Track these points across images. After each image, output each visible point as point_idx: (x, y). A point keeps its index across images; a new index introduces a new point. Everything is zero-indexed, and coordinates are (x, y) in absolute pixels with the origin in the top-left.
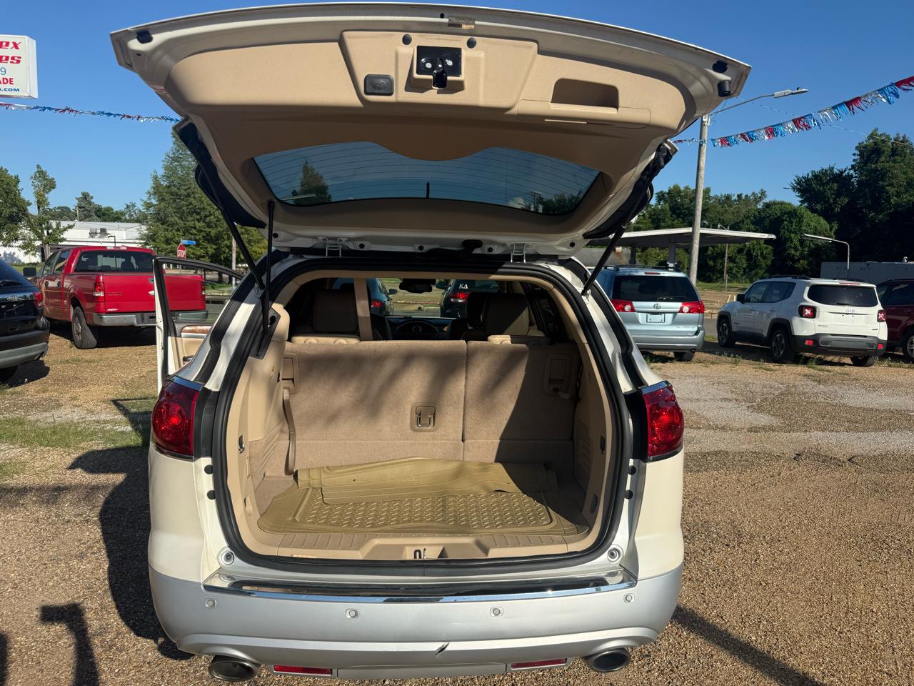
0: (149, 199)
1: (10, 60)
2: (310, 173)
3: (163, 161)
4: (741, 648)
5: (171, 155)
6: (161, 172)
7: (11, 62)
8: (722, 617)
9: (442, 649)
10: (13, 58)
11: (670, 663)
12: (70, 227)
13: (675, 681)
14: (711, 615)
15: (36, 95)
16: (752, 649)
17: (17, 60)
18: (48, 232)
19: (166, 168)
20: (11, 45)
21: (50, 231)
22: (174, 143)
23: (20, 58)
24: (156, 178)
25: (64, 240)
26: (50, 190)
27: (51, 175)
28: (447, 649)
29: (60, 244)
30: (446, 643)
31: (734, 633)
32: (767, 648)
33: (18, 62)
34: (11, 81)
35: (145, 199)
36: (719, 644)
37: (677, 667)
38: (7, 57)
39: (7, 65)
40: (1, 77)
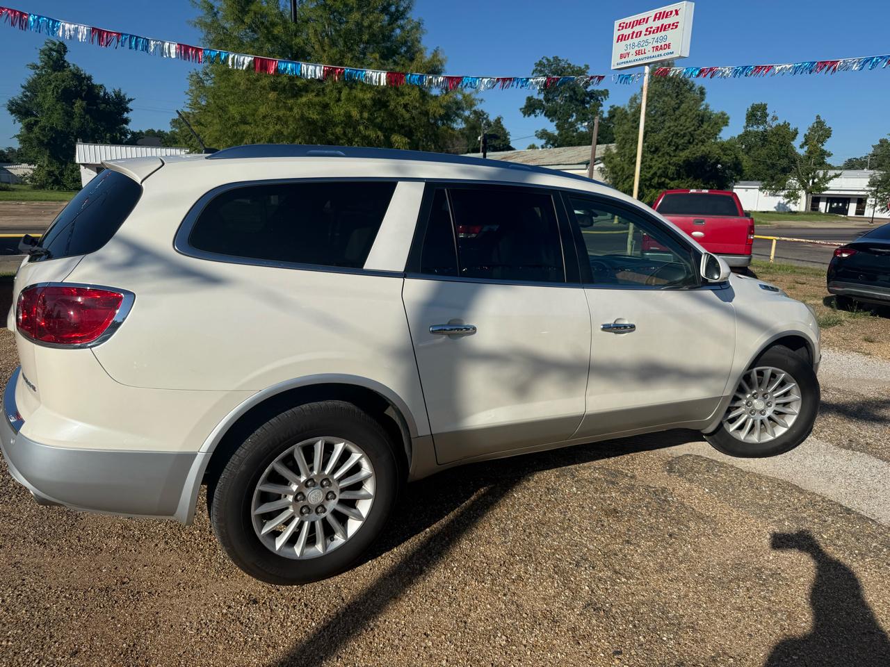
1: (671, 27)
7: (672, 29)
10: (673, 24)
12: (837, 176)
17: (675, 25)
18: (813, 182)
20: (674, 13)
21: (816, 180)
23: (678, 23)
25: (827, 189)
29: (823, 193)
33: (677, 26)
34: (669, 46)
38: (670, 25)
39: (669, 33)
40: (663, 44)
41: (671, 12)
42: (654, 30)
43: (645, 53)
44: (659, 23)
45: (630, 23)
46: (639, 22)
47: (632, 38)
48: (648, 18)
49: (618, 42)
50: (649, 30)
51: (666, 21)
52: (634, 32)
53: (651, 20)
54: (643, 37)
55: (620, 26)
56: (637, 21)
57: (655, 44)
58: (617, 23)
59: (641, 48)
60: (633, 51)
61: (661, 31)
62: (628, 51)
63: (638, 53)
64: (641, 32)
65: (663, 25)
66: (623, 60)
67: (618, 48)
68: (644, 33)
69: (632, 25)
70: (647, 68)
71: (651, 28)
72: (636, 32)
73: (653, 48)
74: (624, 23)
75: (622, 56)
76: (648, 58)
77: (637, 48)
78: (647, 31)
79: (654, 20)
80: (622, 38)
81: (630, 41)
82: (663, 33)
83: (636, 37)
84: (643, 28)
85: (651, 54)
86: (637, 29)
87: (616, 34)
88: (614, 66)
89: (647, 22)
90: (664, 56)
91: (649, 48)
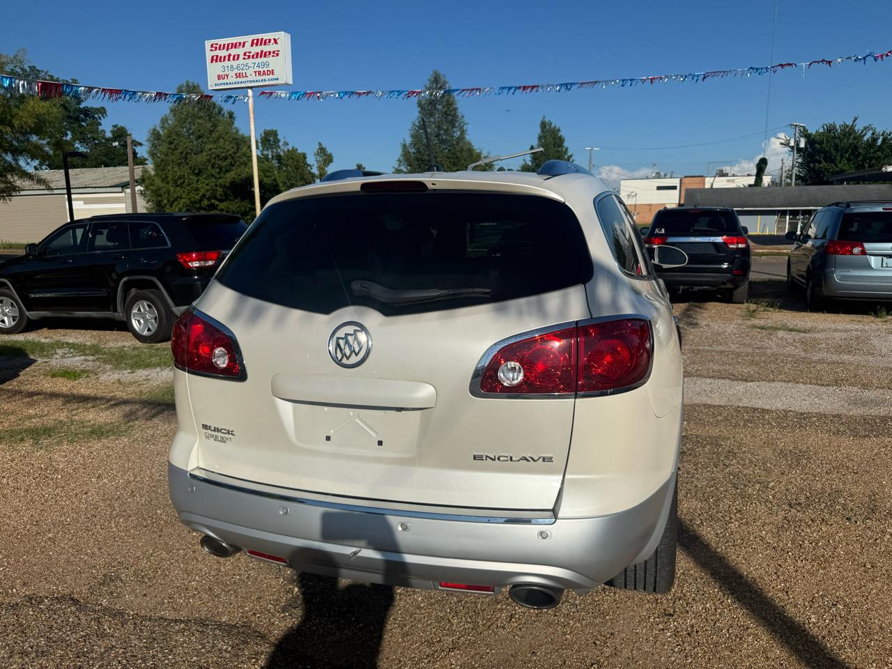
0: (399, 166)
1: (272, 54)
2: (548, 127)
3: (410, 130)
4: (789, 628)
5: (417, 123)
6: (409, 140)
7: (273, 56)
8: (787, 592)
9: (355, 553)
10: (274, 52)
11: (692, 626)
13: (686, 644)
14: (774, 589)
15: (290, 81)
16: (804, 630)
17: (276, 54)
19: (413, 136)
20: (272, 41)
22: (420, 112)
23: (278, 51)
24: (404, 146)
26: (328, 164)
27: (329, 151)
28: (359, 554)
30: (359, 549)
31: (791, 611)
32: (825, 632)
33: (278, 55)
34: (272, 72)
35: (396, 166)
36: (765, 618)
37: (697, 632)
38: (270, 52)
39: (270, 59)
40: (266, 69)
41: (270, 40)
42: (253, 56)
43: (246, 77)
44: (258, 49)
45: (224, 45)
46: (235, 46)
47: (229, 60)
48: (244, 43)
49: (212, 62)
50: (247, 54)
51: (266, 48)
52: (230, 55)
53: (248, 45)
54: (241, 61)
55: (212, 46)
56: (232, 44)
57: (257, 69)
58: (208, 44)
59: (241, 71)
60: (232, 74)
61: (261, 57)
62: (226, 73)
63: (238, 76)
64: (238, 56)
65: (262, 52)
66: (222, 81)
67: (213, 70)
68: (242, 56)
69: (228, 47)
70: (250, 91)
71: (250, 52)
72: (233, 55)
73: (255, 72)
74: (217, 44)
75: (219, 77)
76: (251, 81)
77: (236, 71)
78: (245, 54)
79: (252, 45)
80: (215, 59)
81: (226, 63)
82: (264, 59)
83: (234, 59)
84: (240, 51)
85: (253, 78)
86: (233, 52)
87: (209, 55)
88: (211, 86)
89: (243, 46)
90: (267, 80)
91: (250, 72)
